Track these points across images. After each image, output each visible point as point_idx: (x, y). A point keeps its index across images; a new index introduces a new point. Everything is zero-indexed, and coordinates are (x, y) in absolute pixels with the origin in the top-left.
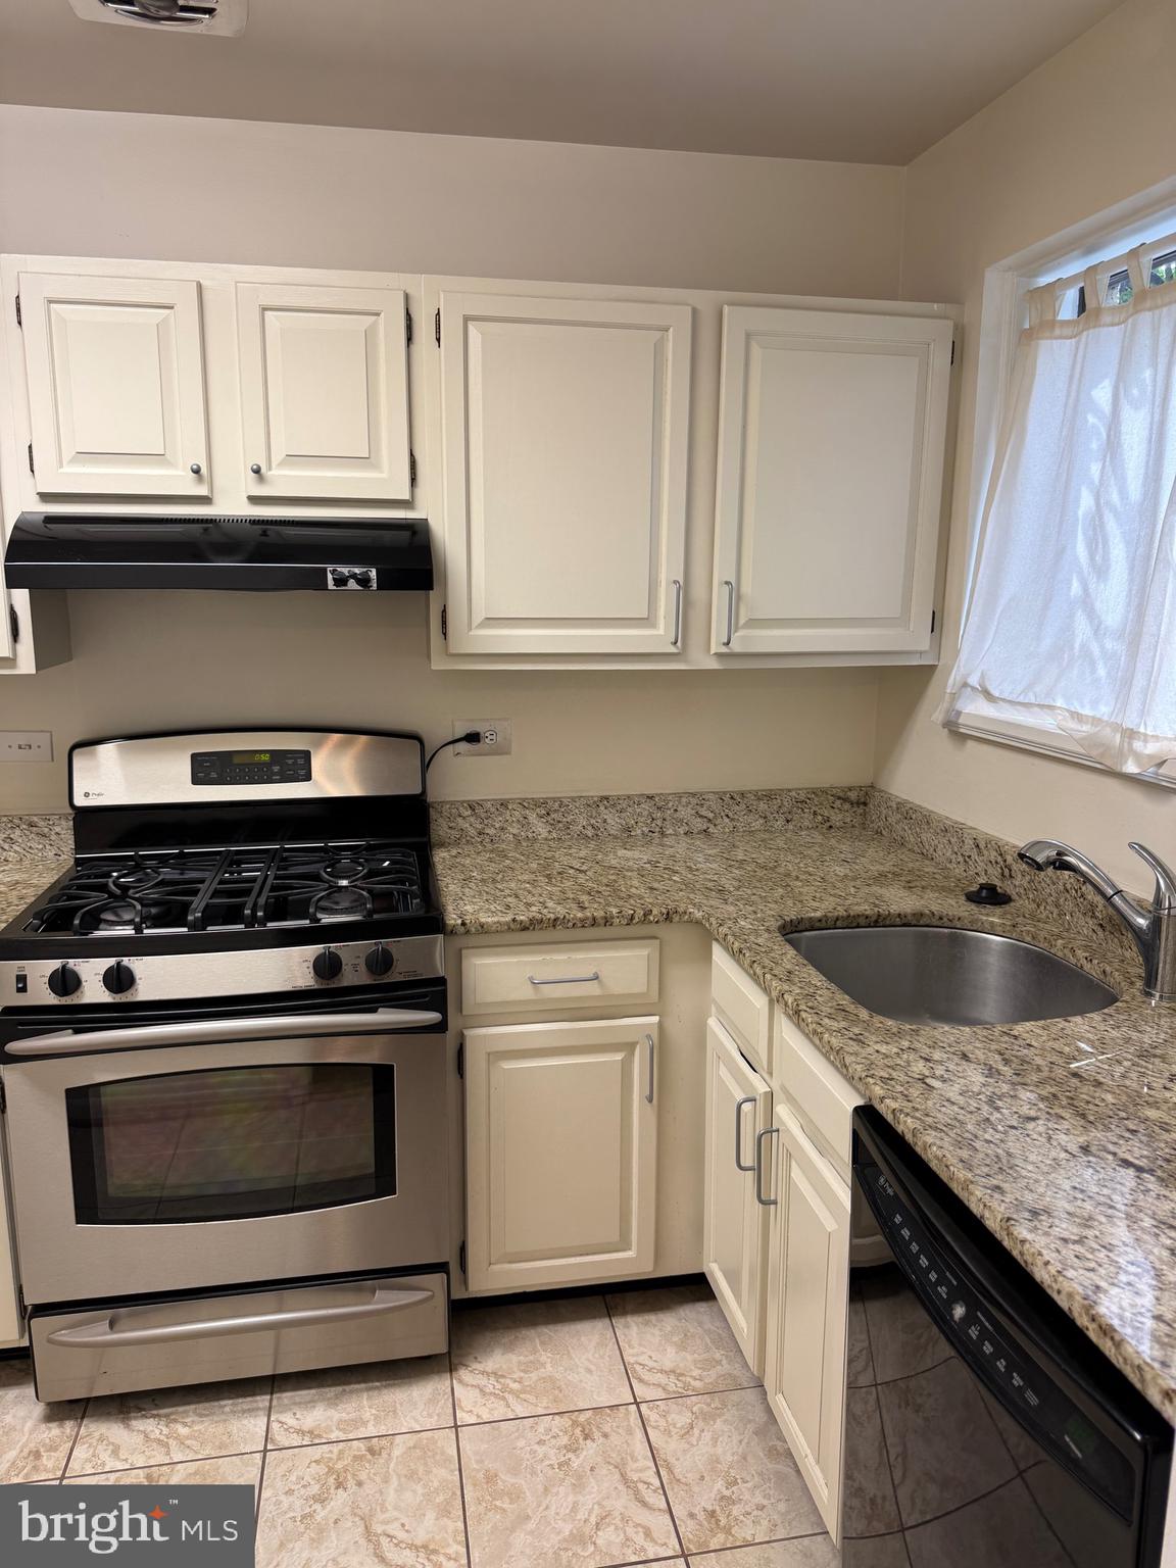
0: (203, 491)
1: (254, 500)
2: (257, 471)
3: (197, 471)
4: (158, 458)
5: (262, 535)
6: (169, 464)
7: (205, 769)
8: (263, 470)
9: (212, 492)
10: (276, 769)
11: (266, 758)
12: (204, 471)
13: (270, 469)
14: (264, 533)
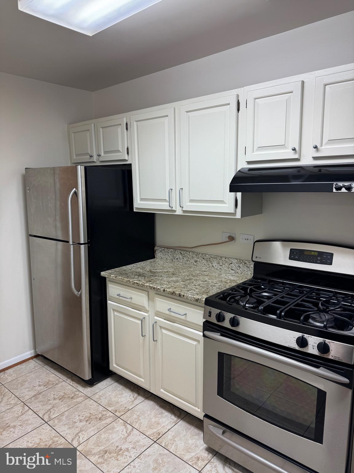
0: (296, 156)
1: (315, 158)
2: (316, 147)
3: (294, 149)
4: (283, 146)
5: (318, 171)
6: (286, 148)
7: (295, 255)
8: (319, 147)
9: (300, 156)
10: (319, 258)
11: (316, 254)
12: (297, 149)
13: (322, 146)
14: (320, 171)
